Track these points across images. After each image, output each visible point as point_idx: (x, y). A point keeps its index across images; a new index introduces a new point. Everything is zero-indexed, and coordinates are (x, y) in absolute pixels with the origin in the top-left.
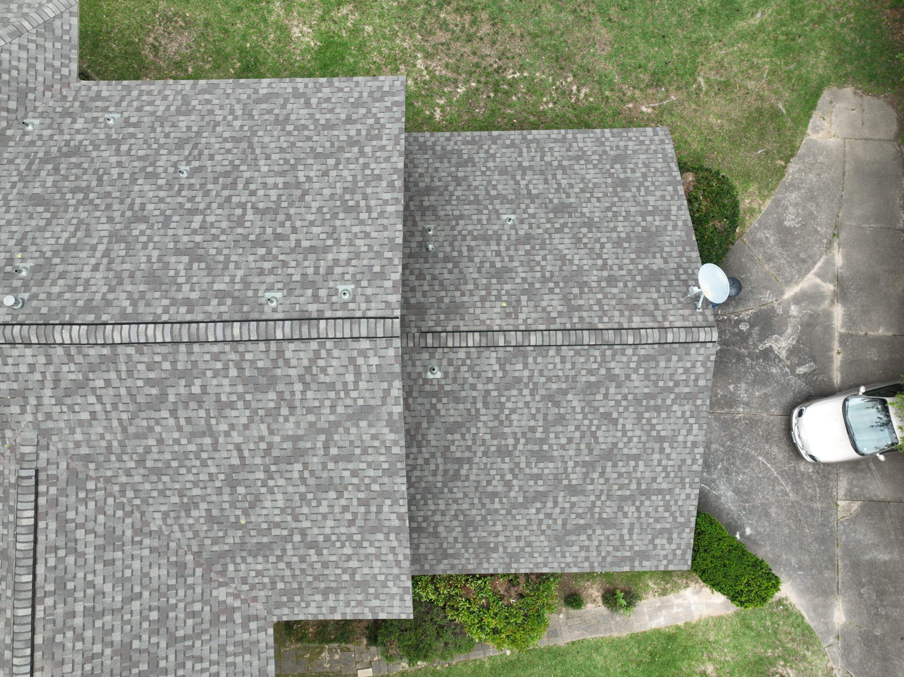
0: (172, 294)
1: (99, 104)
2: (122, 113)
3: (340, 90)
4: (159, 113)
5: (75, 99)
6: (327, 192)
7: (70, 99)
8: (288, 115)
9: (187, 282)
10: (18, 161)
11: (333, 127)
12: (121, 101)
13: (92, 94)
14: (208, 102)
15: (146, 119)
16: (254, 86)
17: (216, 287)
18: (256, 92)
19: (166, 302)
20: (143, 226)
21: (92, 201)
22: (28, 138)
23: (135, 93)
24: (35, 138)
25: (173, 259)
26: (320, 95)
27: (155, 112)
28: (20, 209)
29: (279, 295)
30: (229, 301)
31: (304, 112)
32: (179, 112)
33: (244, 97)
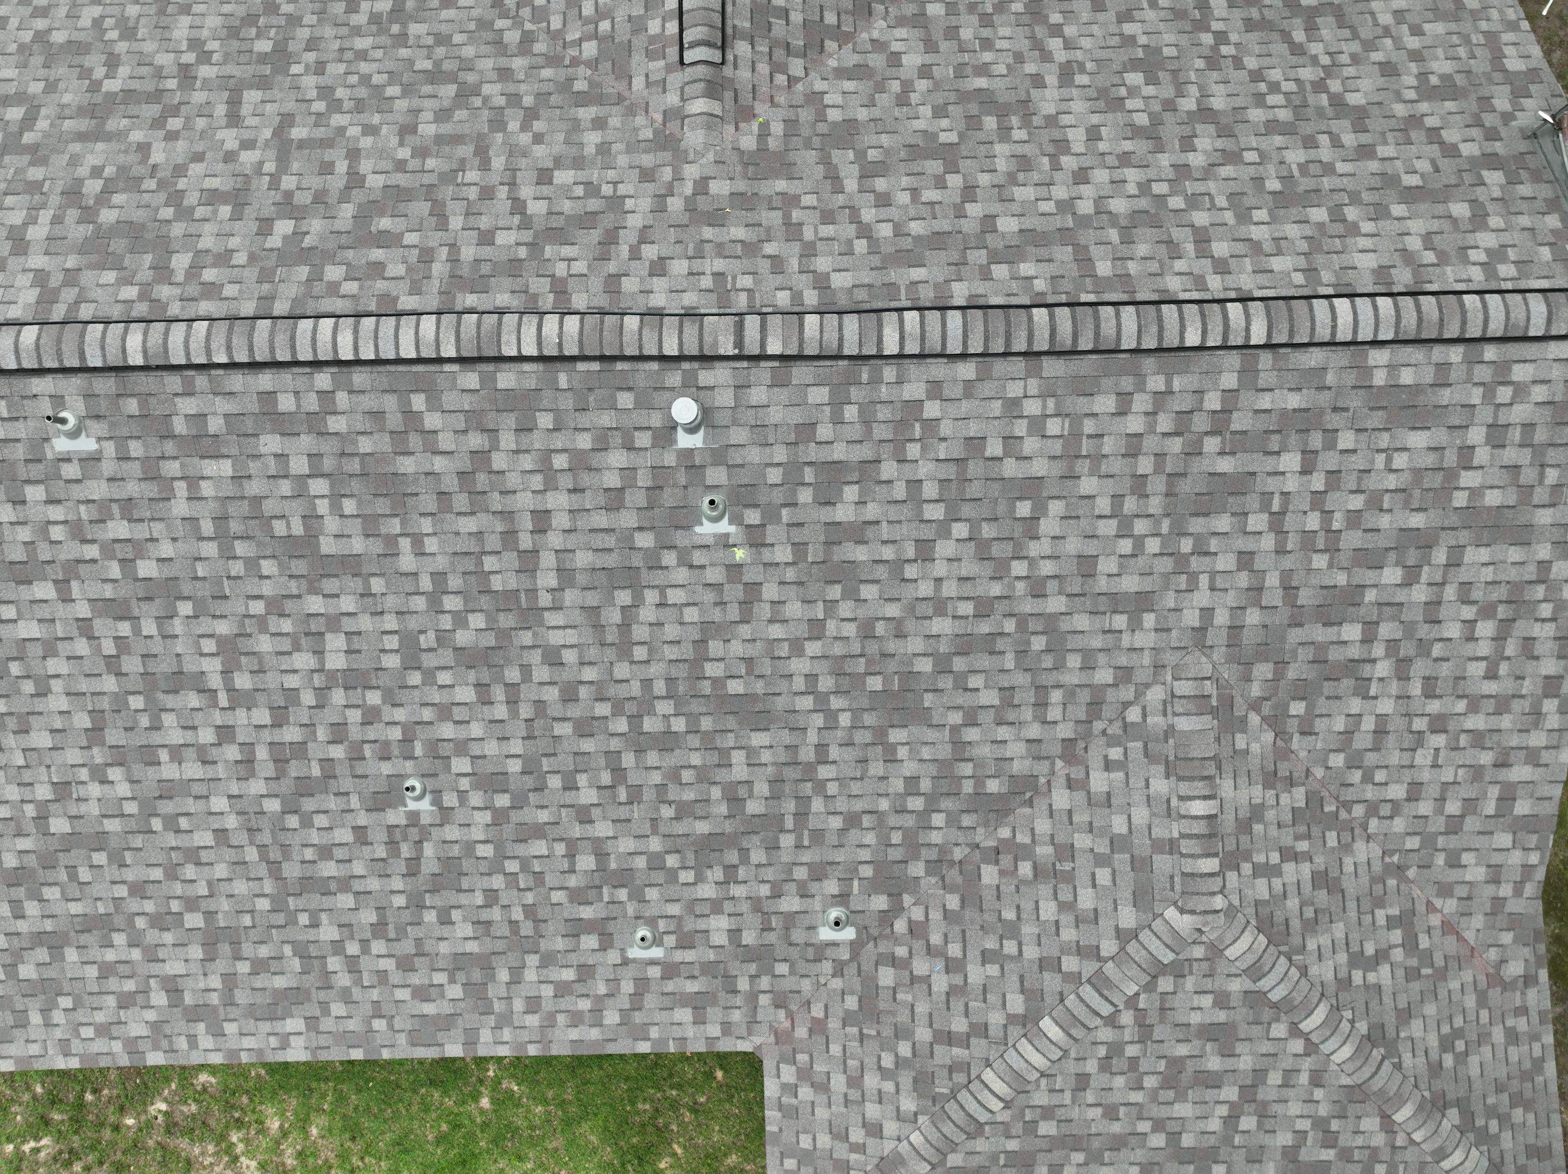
0: (328, 447)
1: (692, 987)
2: (626, 962)
3: (103, 1031)
4: (532, 960)
5: (753, 997)
6: (41, 739)
7: (764, 1000)
8: (210, 958)
9: (302, 480)
10: (836, 823)
11: (90, 924)
12: (638, 996)
13: (713, 1013)
14: (422, 994)
15: (560, 944)
16: (323, 1040)
17: (226, 468)
18: (312, 1022)
19: (336, 424)
20: (463, 638)
21: (618, 709)
22: (832, 887)
23: (611, 1018)
24: (814, 887)
25: (358, 545)
26: (151, 1015)
27: (543, 965)
28: (783, 686)
29: (61, 445)
30: (179, 426)
31: (174, 967)
32: (485, 963)
33: (338, 1009)
